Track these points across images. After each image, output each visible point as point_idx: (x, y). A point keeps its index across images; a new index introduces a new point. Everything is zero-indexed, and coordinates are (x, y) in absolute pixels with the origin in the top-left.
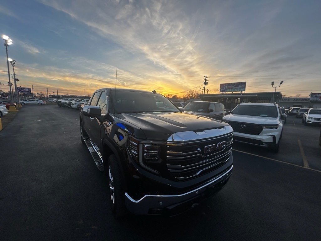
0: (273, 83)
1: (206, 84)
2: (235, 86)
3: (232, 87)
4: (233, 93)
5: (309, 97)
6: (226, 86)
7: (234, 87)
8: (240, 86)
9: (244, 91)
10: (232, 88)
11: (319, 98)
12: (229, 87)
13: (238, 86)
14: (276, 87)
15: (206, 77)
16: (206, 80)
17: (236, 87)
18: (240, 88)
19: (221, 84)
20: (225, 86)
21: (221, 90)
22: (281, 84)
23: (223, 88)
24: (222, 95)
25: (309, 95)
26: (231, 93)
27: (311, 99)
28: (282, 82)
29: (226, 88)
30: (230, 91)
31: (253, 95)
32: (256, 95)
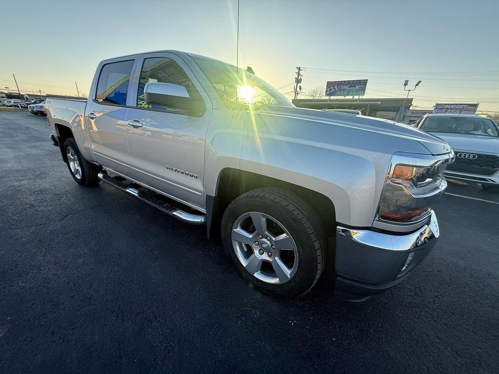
0: (406, 85)
1: (298, 81)
2: (350, 87)
3: (345, 88)
4: (347, 97)
7: (349, 89)
8: (357, 87)
9: (364, 94)
10: (345, 90)
12: (340, 88)
13: (355, 86)
14: (409, 91)
15: (299, 69)
16: (299, 75)
17: (351, 89)
18: (358, 90)
19: (328, 82)
20: (335, 85)
21: (327, 93)
22: (417, 85)
23: (331, 90)
24: (328, 101)
26: (342, 97)
28: (420, 82)
29: (334, 89)
30: (340, 95)
31: (375, 102)
32: (380, 102)
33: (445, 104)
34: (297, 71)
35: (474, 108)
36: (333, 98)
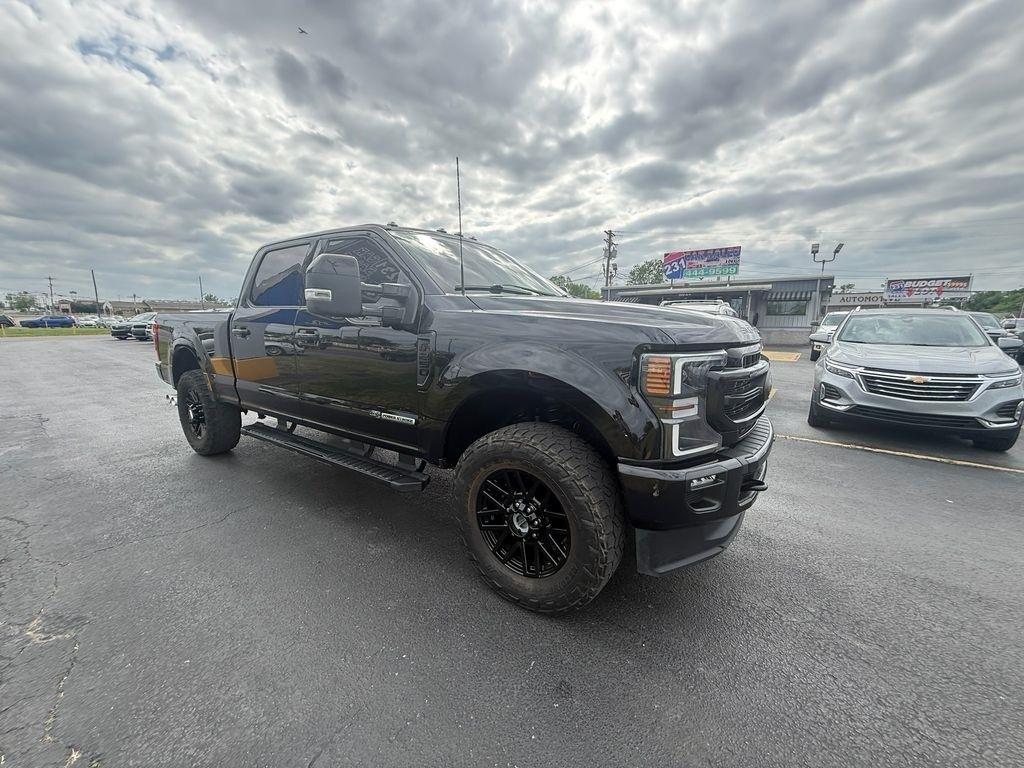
0: (815, 252)
1: (610, 254)
2: (708, 261)
3: (699, 263)
4: (706, 279)
5: (882, 289)
6: (682, 261)
7: (707, 264)
8: (723, 261)
9: (736, 273)
10: (699, 266)
11: (905, 293)
12: (690, 264)
13: (717, 260)
14: (824, 262)
15: (610, 234)
16: (610, 244)
17: (714, 263)
18: (724, 265)
20: (680, 260)
22: (837, 251)
23: (673, 268)
24: (669, 288)
25: (883, 286)
26: (697, 280)
27: (885, 296)
28: (841, 246)
29: (680, 266)
30: (692, 276)
31: (760, 286)
32: (770, 286)
33: (905, 281)
34: (607, 237)
35: (965, 284)
36: (678, 281)
